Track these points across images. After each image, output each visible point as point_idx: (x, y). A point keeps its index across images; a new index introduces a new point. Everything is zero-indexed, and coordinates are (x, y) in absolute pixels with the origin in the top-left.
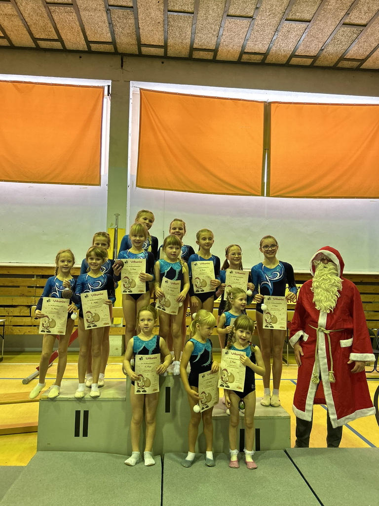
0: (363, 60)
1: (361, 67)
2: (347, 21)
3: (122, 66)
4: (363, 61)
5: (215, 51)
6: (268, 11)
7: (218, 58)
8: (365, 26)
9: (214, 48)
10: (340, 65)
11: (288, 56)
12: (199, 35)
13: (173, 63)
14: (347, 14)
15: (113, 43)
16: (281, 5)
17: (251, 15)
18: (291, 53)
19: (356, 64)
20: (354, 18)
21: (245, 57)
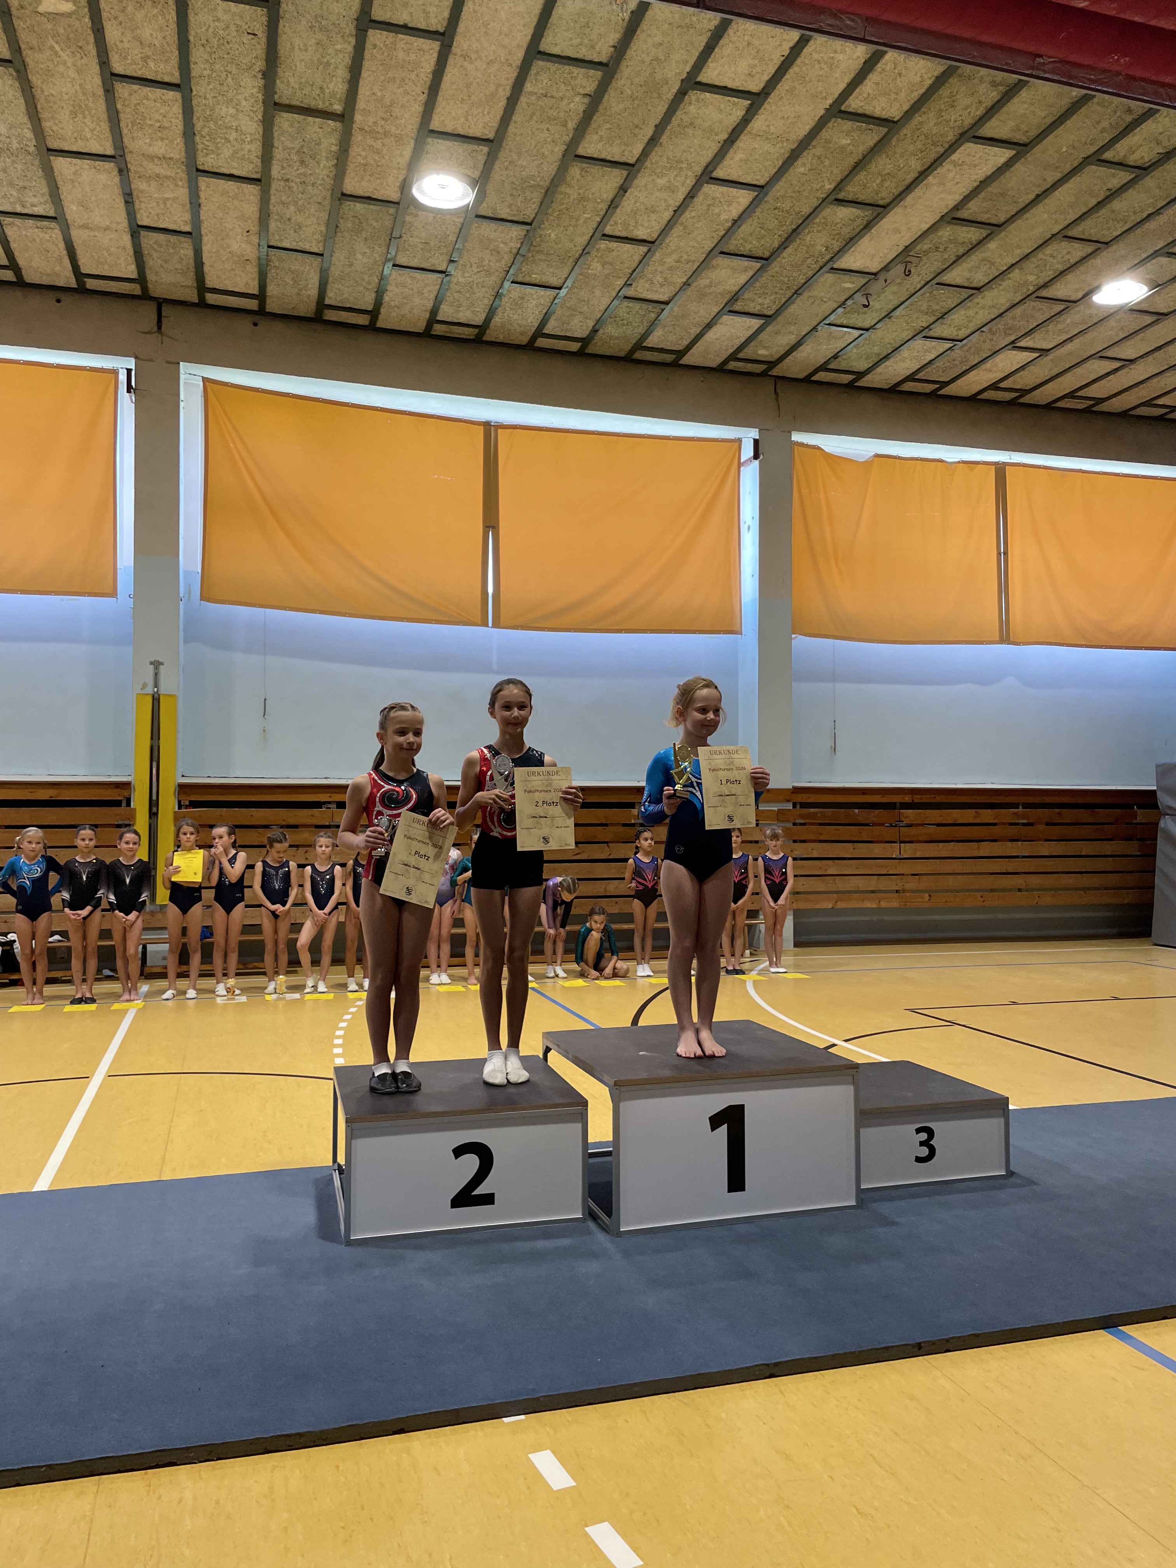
0: (679, 351)
1: (681, 362)
2: (630, 292)
3: (160, 327)
4: (681, 353)
5: (374, 313)
6: (474, 266)
7: (380, 324)
8: (667, 303)
9: (370, 308)
10: (638, 355)
11: (531, 334)
12: (336, 286)
13: (279, 326)
14: (627, 284)
15: (141, 279)
16: (499, 261)
17: (442, 268)
18: (533, 329)
19: (669, 358)
20: (641, 289)
21: (438, 329)
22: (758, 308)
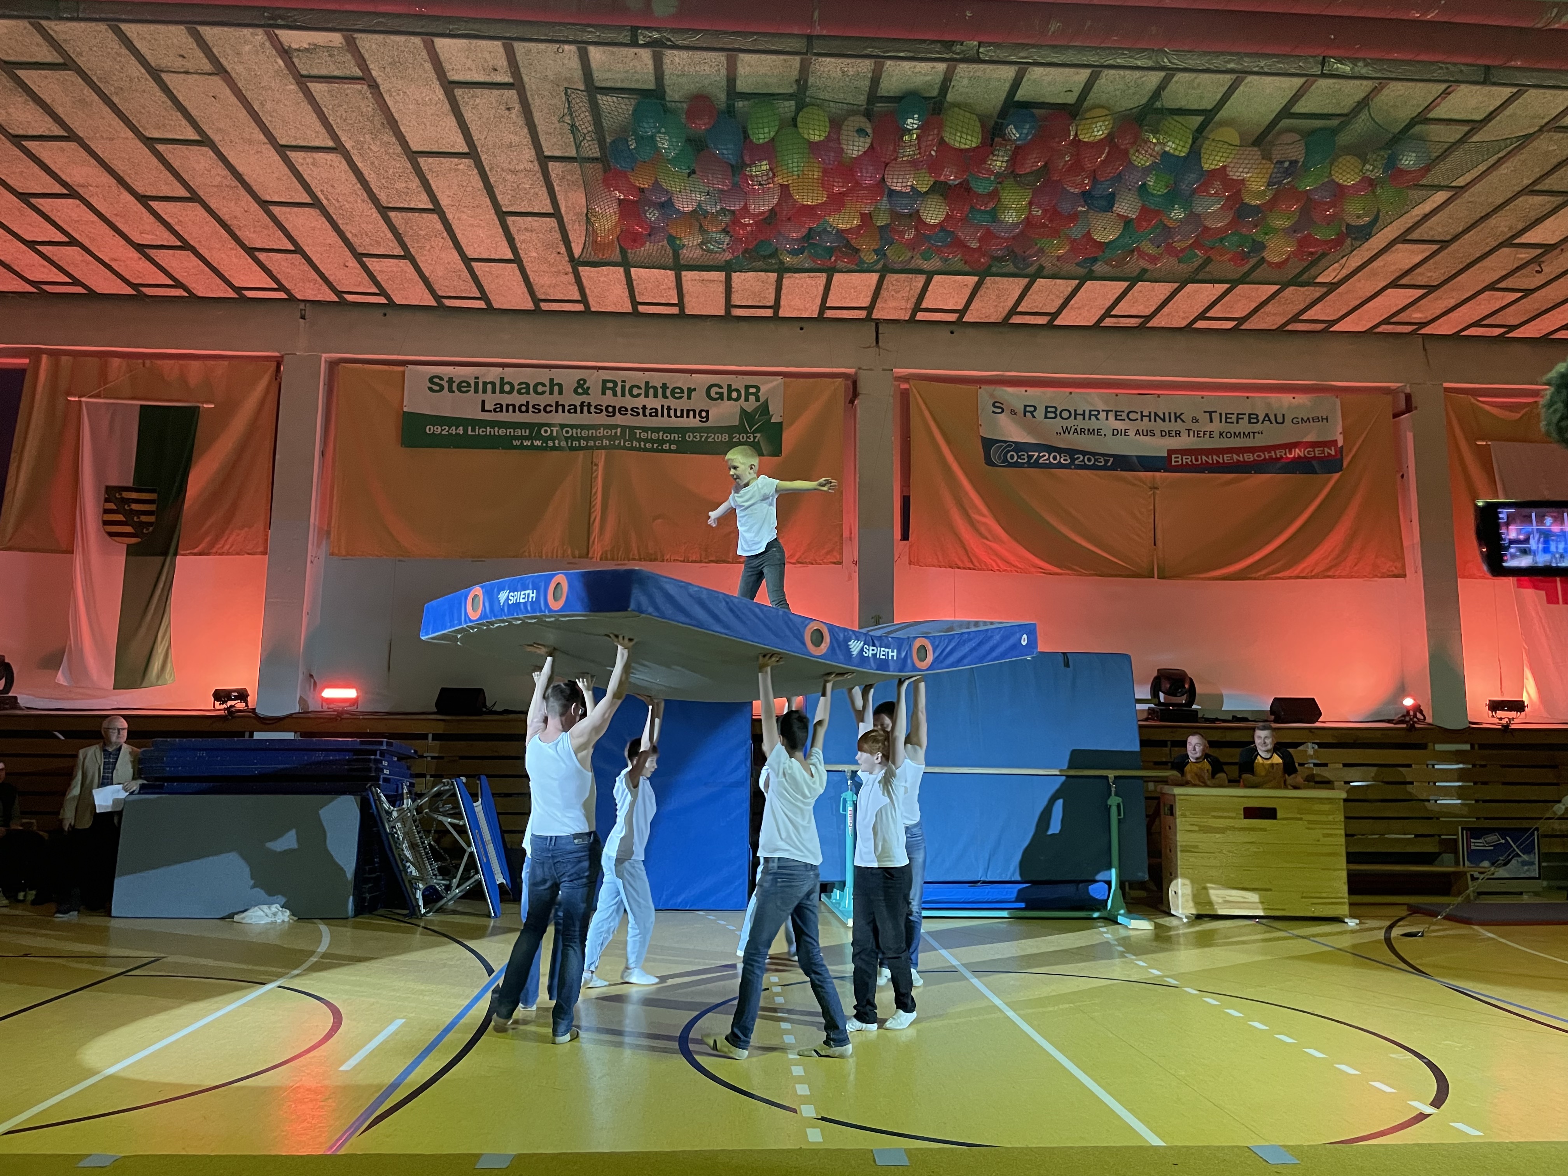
1: (1330, 330)
3: (877, 342)
4: (1333, 323)
5: (1056, 315)
7: (1059, 322)
8: (1335, 283)
9: (1054, 311)
10: (1289, 328)
11: (1192, 319)
12: (1032, 297)
13: (971, 332)
15: (869, 307)
18: (1196, 315)
19: (1319, 327)
22: (1426, 280)
